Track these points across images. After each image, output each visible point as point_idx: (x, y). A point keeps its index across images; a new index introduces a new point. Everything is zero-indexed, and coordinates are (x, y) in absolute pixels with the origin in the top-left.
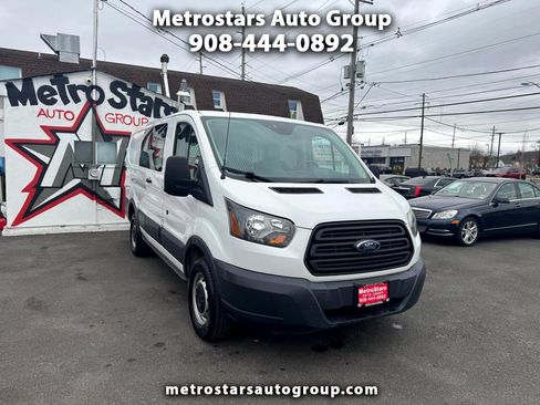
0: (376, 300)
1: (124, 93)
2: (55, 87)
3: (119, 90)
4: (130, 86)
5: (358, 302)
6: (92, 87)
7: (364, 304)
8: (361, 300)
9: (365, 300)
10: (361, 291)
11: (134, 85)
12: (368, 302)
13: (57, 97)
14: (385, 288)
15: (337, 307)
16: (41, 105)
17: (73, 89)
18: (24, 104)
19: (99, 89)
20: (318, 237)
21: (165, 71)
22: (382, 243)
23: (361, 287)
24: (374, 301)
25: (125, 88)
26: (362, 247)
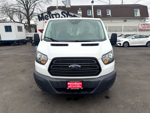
0: (76, 88)
1: (65, 15)
2: (48, 15)
3: (64, 14)
4: (66, 12)
5: (67, 87)
6: (57, 14)
7: (70, 88)
8: (69, 87)
9: (71, 87)
10: (69, 84)
11: (67, 12)
12: (72, 88)
13: (49, 18)
14: (81, 84)
15: (59, 88)
16: (45, 20)
17: (52, 15)
18: (42, 20)
19: (58, 14)
20: (54, 63)
21: (92, 6)
22: (81, 66)
23: (69, 82)
24: (75, 88)
25: (65, 13)
26: (71, 67)
